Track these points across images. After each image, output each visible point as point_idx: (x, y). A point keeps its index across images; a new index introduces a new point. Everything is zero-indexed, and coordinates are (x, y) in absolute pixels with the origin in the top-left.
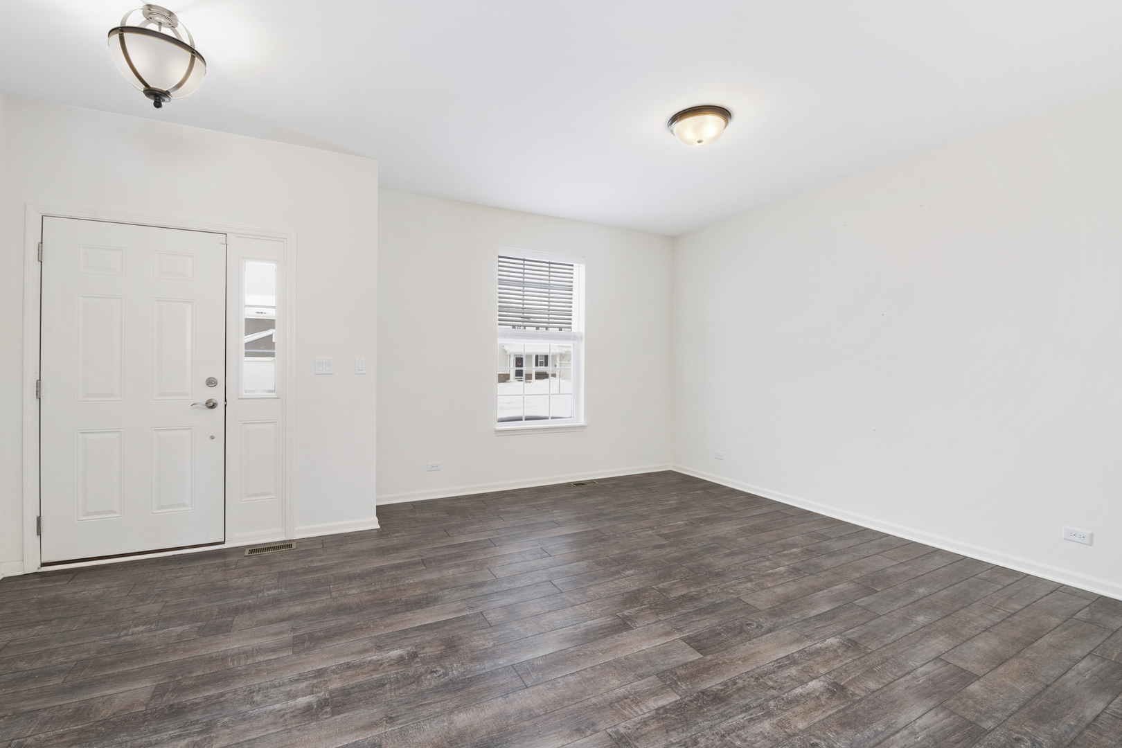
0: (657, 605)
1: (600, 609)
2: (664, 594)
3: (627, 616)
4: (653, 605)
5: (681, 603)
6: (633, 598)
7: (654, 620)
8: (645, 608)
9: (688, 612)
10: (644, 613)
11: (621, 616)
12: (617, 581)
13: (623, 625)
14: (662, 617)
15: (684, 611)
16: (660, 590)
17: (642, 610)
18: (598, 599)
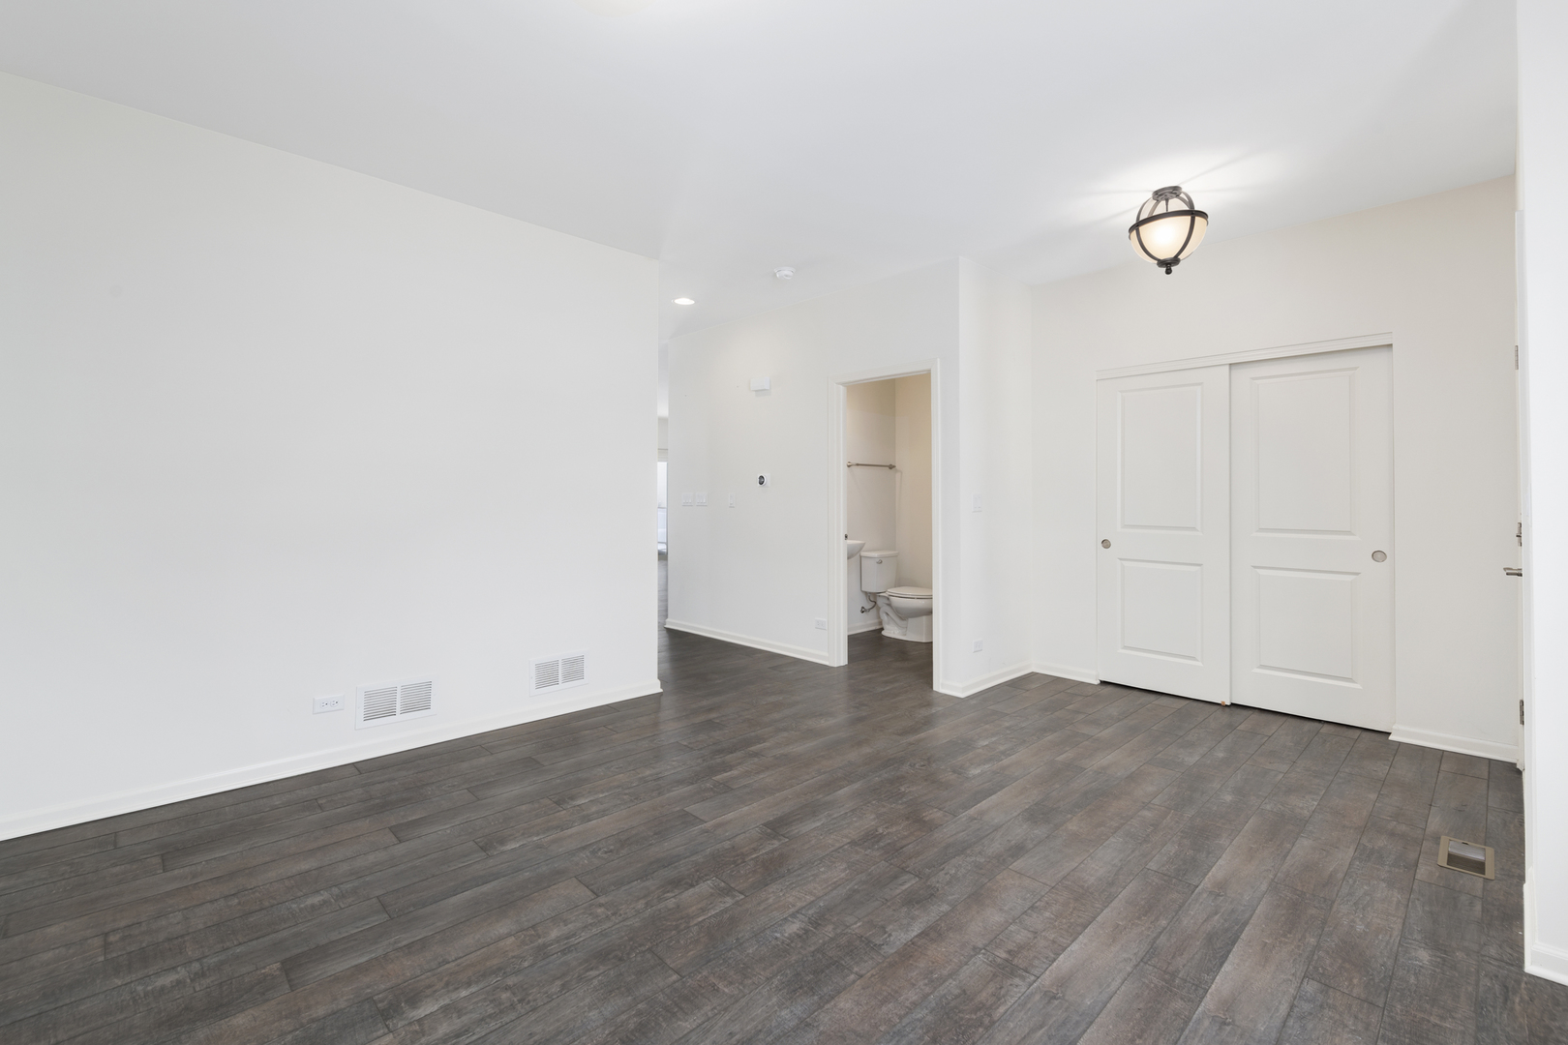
0: (734, 862)
1: (813, 842)
2: (723, 884)
3: (774, 838)
4: (739, 862)
5: (697, 871)
6: (773, 869)
7: (737, 839)
8: (751, 854)
9: (689, 857)
10: (752, 846)
11: (782, 838)
12: (810, 898)
13: (775, 827)
14: (727, 844)
15: (694, 858)
16: (728, 891)
17: (755, 850)
18: (823, 857)
